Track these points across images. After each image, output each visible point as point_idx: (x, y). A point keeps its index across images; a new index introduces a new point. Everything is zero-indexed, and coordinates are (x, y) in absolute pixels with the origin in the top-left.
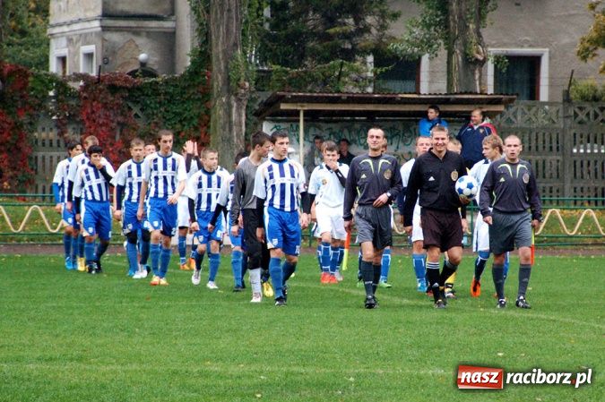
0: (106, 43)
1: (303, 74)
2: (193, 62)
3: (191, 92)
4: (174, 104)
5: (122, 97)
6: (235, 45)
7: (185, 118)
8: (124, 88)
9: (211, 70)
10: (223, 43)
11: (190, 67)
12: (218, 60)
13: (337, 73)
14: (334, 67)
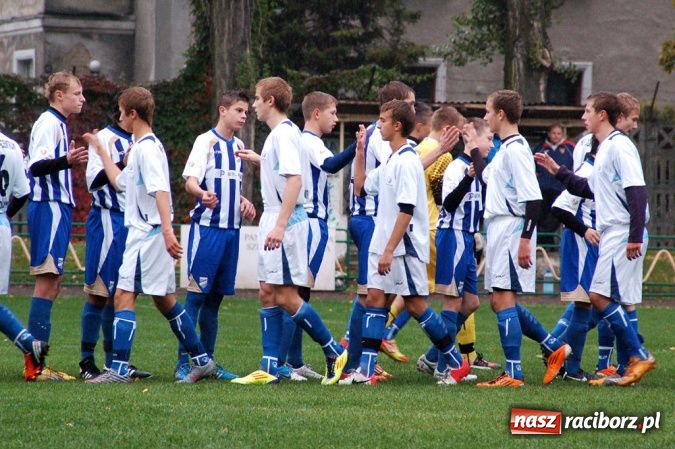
0: (48, 47)
1: (325, 82)
2: (190, 64)
3: (186, 101)
4: (165, 116)
5: (101, 106)
6: (244, 43)
7: (179, 134)
8: (103, 95)
9: (213, 75)
10: (229, 41)
11: (186, 70)
12: (222, 61)
13: (367, 81)
14: (364, 73)
